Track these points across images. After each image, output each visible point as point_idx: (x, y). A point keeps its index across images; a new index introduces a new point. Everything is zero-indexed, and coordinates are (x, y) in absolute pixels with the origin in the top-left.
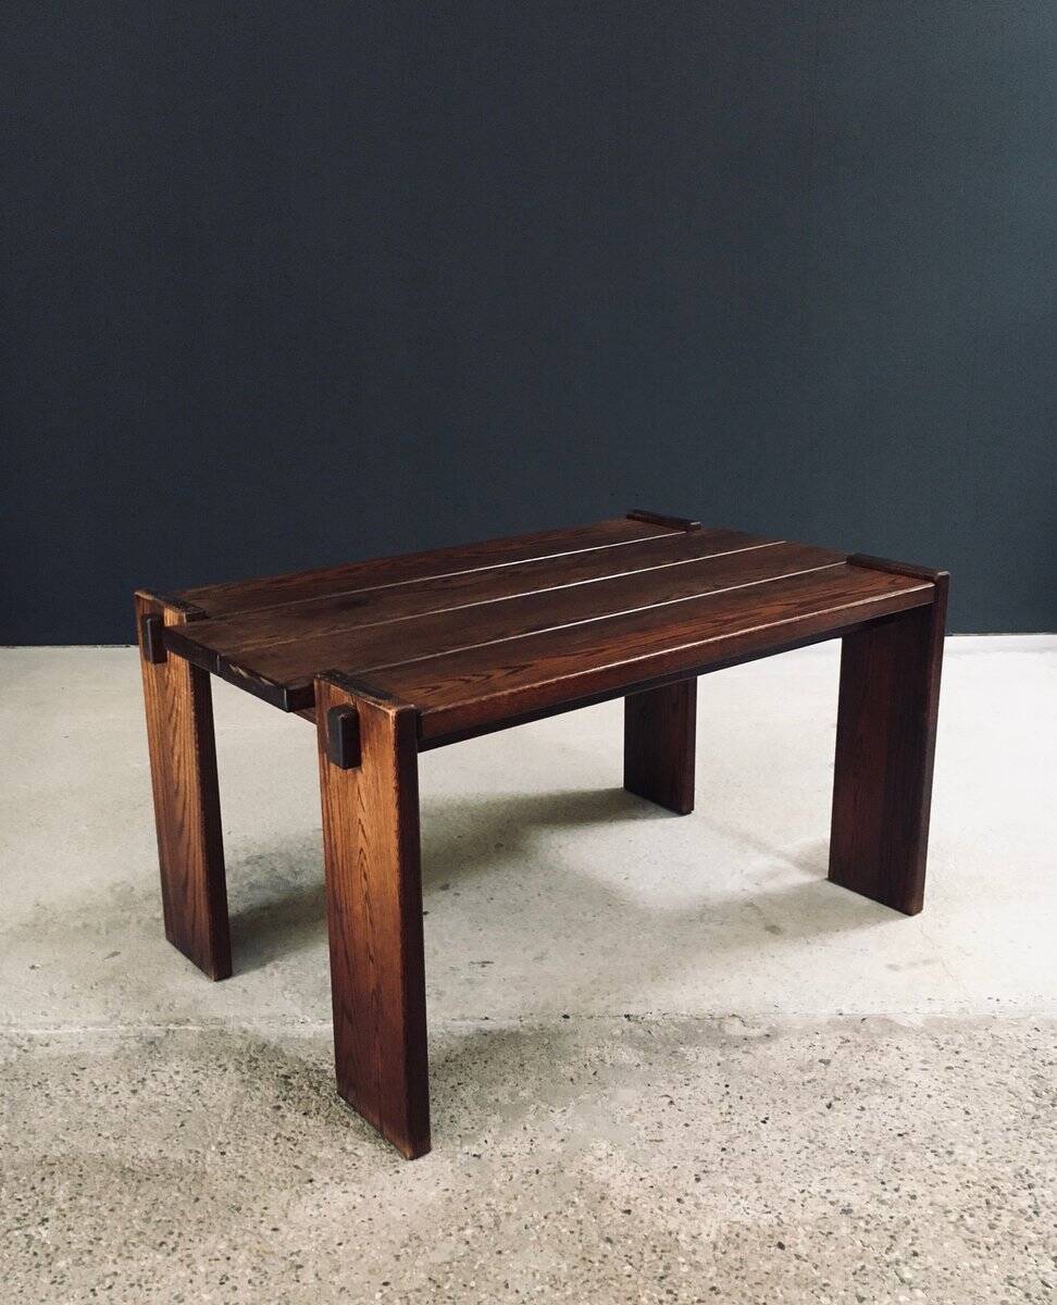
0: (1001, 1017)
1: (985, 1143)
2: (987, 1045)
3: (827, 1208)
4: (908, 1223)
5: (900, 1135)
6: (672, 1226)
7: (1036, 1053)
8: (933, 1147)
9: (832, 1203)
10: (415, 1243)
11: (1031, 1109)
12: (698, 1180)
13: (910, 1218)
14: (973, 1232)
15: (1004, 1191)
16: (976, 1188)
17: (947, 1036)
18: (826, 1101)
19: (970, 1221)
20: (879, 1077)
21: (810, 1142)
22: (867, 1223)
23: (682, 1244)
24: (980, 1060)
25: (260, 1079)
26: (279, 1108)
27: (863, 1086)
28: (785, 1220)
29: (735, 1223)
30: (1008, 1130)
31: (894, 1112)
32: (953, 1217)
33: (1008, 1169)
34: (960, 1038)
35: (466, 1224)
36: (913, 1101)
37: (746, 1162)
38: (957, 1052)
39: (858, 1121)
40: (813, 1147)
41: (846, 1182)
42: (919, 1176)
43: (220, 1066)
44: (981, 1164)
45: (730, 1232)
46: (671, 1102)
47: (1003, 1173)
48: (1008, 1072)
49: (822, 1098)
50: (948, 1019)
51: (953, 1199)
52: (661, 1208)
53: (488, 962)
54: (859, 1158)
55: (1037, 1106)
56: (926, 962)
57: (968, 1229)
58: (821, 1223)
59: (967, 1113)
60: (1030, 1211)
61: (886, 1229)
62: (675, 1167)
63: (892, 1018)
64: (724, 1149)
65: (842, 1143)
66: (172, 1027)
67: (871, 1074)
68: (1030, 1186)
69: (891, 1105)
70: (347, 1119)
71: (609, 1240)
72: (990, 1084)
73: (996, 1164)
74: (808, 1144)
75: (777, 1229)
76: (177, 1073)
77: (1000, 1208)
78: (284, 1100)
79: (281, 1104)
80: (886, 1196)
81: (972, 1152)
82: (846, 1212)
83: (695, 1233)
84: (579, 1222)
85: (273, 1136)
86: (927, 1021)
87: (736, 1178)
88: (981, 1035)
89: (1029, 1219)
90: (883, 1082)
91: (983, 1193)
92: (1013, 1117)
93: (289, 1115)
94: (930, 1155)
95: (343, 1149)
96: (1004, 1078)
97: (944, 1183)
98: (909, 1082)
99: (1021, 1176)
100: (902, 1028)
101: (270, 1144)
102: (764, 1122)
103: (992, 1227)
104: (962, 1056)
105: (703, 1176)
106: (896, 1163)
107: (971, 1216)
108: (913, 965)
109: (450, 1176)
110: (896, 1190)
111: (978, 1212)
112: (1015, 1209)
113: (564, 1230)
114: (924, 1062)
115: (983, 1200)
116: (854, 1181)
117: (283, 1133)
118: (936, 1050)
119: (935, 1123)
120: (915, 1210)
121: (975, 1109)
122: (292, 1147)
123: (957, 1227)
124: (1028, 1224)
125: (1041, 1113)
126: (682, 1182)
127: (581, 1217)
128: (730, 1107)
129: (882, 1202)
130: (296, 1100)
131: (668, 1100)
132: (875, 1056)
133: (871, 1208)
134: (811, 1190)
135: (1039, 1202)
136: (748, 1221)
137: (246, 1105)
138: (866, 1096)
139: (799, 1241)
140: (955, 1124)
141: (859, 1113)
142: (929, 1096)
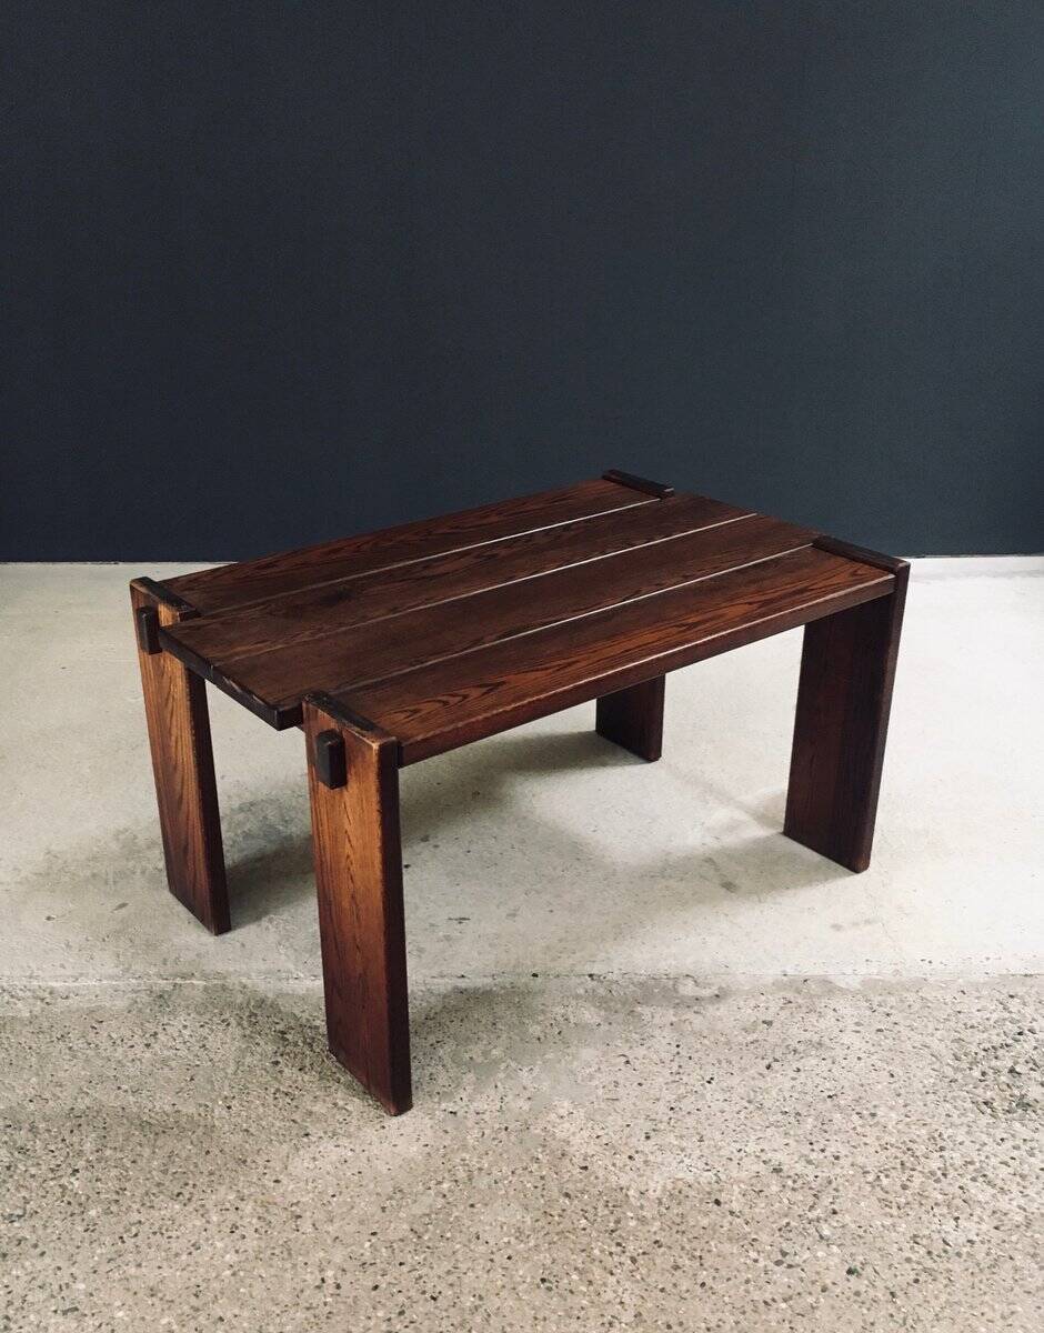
0: (931, 980)
1: (905, 1106)
2: (916, 1007)
3: (761, 1168)
4: (830, 1182)
5: (830, 1097)
6: (623, 1183)
7: (961, 1016)
8: (858, 1109)
9: (764, 1162)
10: (399, 1195)
11: (949, 1072)
12: (648, 1138)
13: (832, 1177)
14: (887, 1192)
15: (918, 1153)
16: (893, 1150)
17: (880, 998)
18: (766, 1062)
19: (885, 1181)
20: (816, 1038)
21: (749, 1102)
22: (795, 1182)
23: (632, 1199)
24: (908, 1022)
25: (260, 1034)
26: (277, 1063)
27: (801, 1048)
28: (723, 1177)
29: (678, 1180)
30: (927, 1093)
31: (825, 1075)
32: (871, 1178)
33: (924, 1131)
34: (892, 1000)
35: (444, 1178)
36: (844, 1063)
37: (690, 1121)
38: (888, 1015)
39: (794, 1083)
40: (751, 1107)
41: (780, 1141)
42: (844, 1137)
43: (223, 1021)
44: (900, 1127)
45: (674, 1189)
46: (628, 1062)
47: (918, 1136)
48: (933, 1035)
49: (763, 1058)
50: (882, 981)
51: (870, 1159)
52: (614, 1165)
53: (464, 919)
54: (792, 1120)
55: (956, 1070)
56: (868, 922)
57: (882, 1189)
58: (754, 1181)
59: (892, 1076)
60: (939, 1173)
61: (811, 1188)
62: (628, 1126)
63: (831, 978)
64: (672, 1109)
65: (778, 1103)
66: (178, 981)
67: (808, 1035)
68: (942, 1149)
69: (824, 1066)
70: (338, 1075)
71: (567, 1195)
72: (914, 1047)
73: (913, 1127)
74: (747, 1105)
75: (716, 1186)
76: (185, 1027)
77: (913, 1170)
78: (282, 1055)
79: (279, 1059)
80: (813, 1156)
81: (893, 1115)
82: (777, 1171)
83: (643, 1189)
84: (542, 1178)
85: (273, 1090)
86: (864, 983)
87: (681, 1137)
88: (911, 997)
89: (938, 1181)
90: (820, 1044)
91: (899, 1155)
92: (932, 1080)
93: (286, 1070)
94: (855, 1117)
95: (335, 1104)
96: (928, 1040)
97: (866, 1144)
98: (843, 1044)
99: (934, 1138)
100: (840, 989)
101: (270, 1099)
102: (709, 1082)
103: (904, 1187)
104: (892, 1018)
105: (652, 1134)
106: (824, 1124)
107: (887, 1176)
108: (856, 924)
109: (429, 1132)
110: (823, 1151)
111: (893, 1173)
112: (926, 1171)
113: (529, 1185)
114: (857, 1024)
115: (898, 1161)
116: (786, 1141)
117: (282, 1089)
118: (868, 1013)
119: (862, 1085)
120: (838, 1171)
121: (898, 1071)
122: (289, 1101)
123: (873, 1187)
124: (938, 1186)
125: (959, 1076)
126: (634, 1140)
127: (544, 1173)
128: (680, 1067)
129: (810, 1162)
130: (292, 1055)
131: (624, 1059)
132: (813, 1018)
133: (799, 1168)
134: (747, 1150)
135: (948, 1164)
136: (690, 1178)
137: (248, 1060)
138: (802, 1058)
139: (734, 1198)
140: (880, 1087)
141: (794, 1075)
142: (859, 1058)
